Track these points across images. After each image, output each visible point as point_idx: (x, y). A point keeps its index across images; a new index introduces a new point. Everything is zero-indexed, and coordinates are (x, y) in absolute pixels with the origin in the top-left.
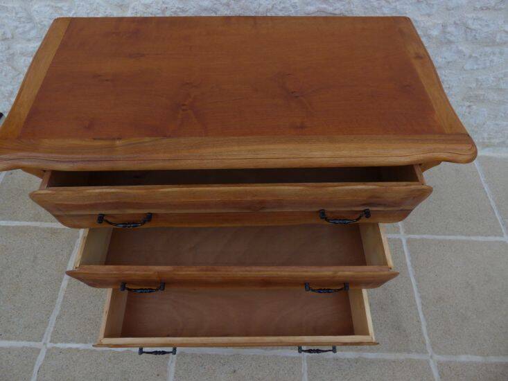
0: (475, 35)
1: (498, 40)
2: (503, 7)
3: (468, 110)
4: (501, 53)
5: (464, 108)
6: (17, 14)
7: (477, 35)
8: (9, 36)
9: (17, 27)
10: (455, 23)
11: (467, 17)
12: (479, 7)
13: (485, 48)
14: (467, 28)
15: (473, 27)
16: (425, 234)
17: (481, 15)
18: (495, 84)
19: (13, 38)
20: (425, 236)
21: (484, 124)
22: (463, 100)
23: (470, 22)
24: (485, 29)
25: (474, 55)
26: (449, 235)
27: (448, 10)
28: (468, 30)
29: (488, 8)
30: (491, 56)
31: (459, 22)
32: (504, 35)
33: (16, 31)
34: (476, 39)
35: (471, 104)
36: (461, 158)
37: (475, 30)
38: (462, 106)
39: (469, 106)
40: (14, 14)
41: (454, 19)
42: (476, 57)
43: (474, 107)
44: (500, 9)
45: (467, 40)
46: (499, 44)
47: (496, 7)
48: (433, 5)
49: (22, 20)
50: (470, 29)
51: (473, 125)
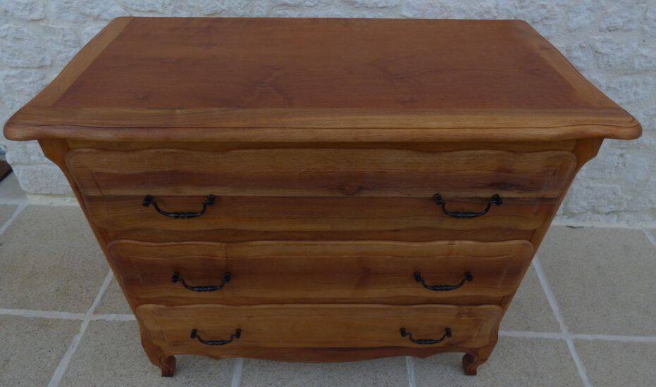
0: (608, 62)
1: (636, 67)
2: (633, 27)
3: (621, 160)
4: (645, 84)
5: (616, 157)
6: (64, 36)
7: (610, 61)
8: (48, 62)
9: (60, 52)
10: (581, 47)
11: (594, 39)
12: (605, 27)
13: (625, 77)
14: (596, 52)
15: (603, 51)
16: (599, 333)
17: (609, 36)
18: (648, 123)
19: (51, 66)
20: (601, 337)
21: (648, 181)
22: (611, 146)
23: (598, 45)
24: (619, 54)
25: (612, 85)
26: (636, 335)
27: (570, 31)
28: (598, 55)
29: (616, 29)
30: (634, 88)
31: (585, 45)
32: (643, 60)
33: (58, 57)
34: (610, 65)
35: (624, 151)
36: (622, 131)
37: (607, 55)
38: (612, 155)
39: (622, 155)
40: (60, 37)
41: (578, 42)
42: (615, 89)
43: (629, 156)
44: (630, 30)
45: (599, 68)
46: (639, 72)
47: (625, 28)
48: (550, 25)
49: (69, 43)
50: (600, 53)
51: (633, 183)
